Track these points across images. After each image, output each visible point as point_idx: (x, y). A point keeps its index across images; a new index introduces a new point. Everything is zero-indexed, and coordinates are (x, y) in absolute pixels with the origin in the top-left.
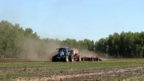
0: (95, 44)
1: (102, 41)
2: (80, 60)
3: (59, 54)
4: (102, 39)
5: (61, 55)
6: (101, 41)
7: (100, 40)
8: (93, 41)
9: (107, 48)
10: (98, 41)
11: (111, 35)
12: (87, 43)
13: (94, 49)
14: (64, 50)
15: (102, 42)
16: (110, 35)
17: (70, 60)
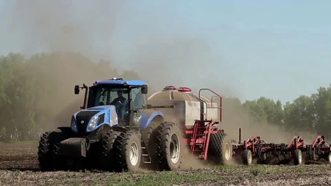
0: (283, 109)
1: (303, 101)
2: (227, 155)
3: (79, 118)
4: (302, 99)
5: (93, 124)
6: (300, 103)
7: (296, 101)
8: (279, 103)
9: (314, 118)
10: (291, 103)
11: (324, 89)
12: (266, 108)
13: (282, 120)
14: (120, 98)
15: (301, 106)
16: (321, 88)
17: (157, 158)
